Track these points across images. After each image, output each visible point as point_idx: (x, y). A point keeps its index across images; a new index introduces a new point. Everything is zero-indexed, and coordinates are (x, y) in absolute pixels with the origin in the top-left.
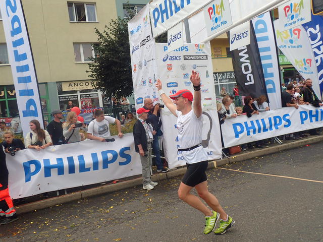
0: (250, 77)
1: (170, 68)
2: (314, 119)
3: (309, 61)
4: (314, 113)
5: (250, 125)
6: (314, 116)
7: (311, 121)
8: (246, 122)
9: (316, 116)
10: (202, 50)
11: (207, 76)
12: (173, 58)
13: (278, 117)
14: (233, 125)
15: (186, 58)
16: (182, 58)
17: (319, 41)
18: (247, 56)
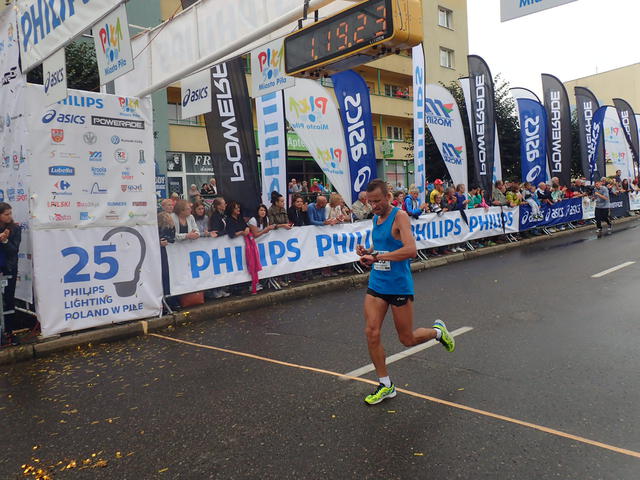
0: (238, 167)
1: (57, 136)
2: (340, 248)
3: (337, 153)
4: (340, 239)
5: (222, 255)
6: (340, 243)
7: (337, 252)
8: (217, 250)
9: (344, 243)
10: (132, 111)
11: (142, 160)
12: (65, 118)
13: (280, 244)
14: (191, 254)
15: (97, 121)
16: (88, 120)
18: (234, 130)
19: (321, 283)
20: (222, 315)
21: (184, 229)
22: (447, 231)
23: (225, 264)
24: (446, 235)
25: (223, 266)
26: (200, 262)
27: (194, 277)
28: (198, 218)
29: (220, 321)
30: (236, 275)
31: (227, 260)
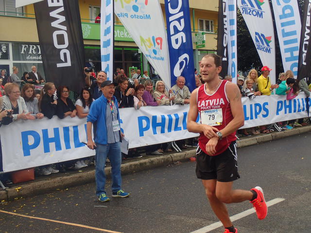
0: (65, 54)
2: (159, 129)
3: (159, 41)
4: (159, 121)
5: (51, 135)
6: (159, 125)
7: (155, 133)
8: (47, 130)
9: (162, 124)
17: (180, 12)
18: (62, 19)
19: (143, 161)
20: (52, 190)
21: (16, 110)
22: (257, 114)
23: (54, 143)
24: (256, 117)
25: (52, 145)
26: (31, 140)
27: (25, 155)
28: (28, 100)
29: (51, 196)
30: (64, 153)
31: (56, 139)
